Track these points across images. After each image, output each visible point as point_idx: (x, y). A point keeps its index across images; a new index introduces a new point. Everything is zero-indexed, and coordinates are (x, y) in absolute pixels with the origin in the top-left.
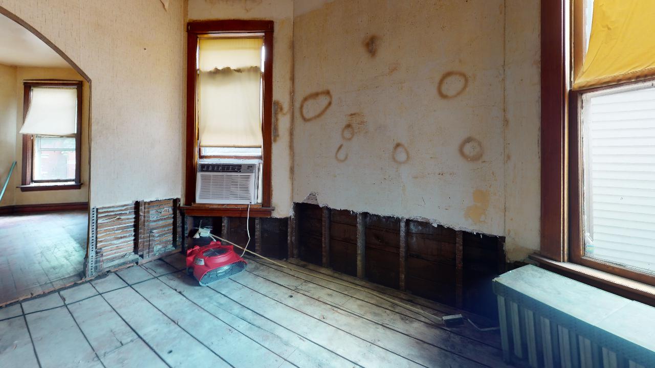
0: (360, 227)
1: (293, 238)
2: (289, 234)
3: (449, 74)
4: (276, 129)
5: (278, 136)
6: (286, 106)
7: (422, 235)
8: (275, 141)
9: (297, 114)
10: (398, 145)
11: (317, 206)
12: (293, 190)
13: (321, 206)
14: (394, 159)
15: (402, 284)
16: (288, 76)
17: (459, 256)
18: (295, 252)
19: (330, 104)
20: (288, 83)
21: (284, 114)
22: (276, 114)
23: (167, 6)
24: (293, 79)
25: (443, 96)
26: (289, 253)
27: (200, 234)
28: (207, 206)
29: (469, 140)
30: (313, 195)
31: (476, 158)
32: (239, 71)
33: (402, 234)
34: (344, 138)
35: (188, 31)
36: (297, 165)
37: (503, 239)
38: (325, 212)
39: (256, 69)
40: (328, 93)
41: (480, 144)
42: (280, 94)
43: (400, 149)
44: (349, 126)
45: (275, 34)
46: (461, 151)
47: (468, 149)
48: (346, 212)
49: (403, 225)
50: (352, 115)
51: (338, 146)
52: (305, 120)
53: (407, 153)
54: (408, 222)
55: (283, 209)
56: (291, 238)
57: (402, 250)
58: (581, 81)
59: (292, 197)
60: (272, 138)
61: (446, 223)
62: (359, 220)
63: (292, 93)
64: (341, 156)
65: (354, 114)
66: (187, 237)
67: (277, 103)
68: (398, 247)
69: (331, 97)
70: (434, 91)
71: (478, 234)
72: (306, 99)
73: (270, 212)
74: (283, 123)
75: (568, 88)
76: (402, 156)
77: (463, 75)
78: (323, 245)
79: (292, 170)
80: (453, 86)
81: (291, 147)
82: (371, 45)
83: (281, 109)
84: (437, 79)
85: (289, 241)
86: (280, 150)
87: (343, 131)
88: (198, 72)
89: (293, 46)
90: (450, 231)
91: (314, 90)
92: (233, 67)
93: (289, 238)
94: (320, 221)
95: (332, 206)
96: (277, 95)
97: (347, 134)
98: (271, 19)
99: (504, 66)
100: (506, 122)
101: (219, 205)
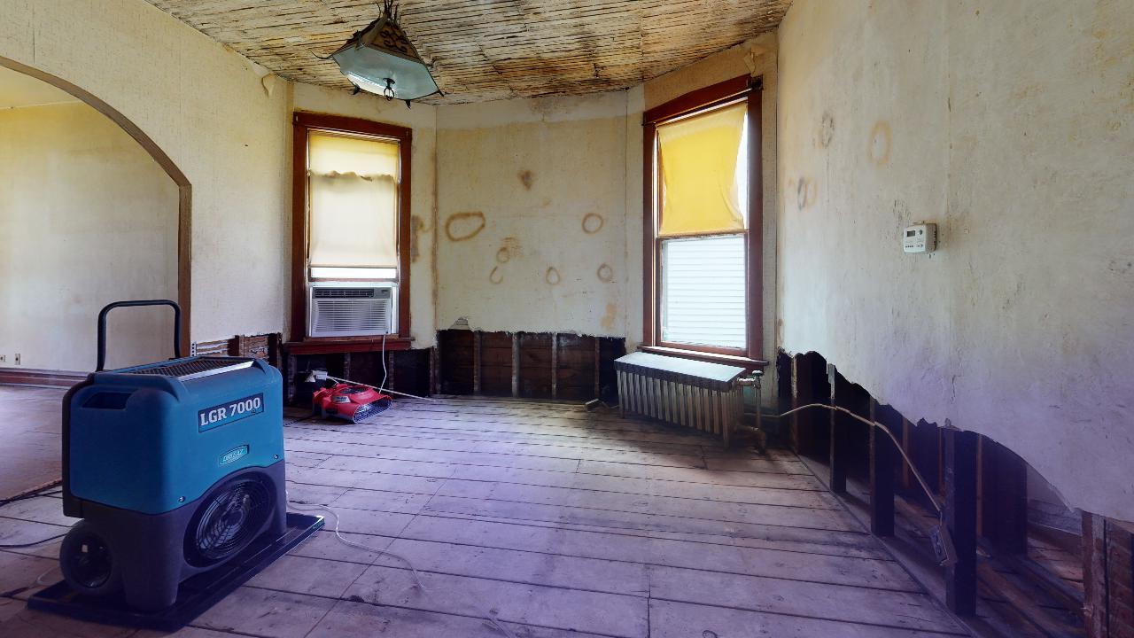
0: (515, 348)
1: (437, 372)
2: (431, 367)
3: (590, 215)
4: (416, 248)
5: (418, 255)
6: (427, 222)
7: (570, 347)
8: (414, 261)
9: (442, 232)
10: (551, 269)
11: (469, 331)
12: (436, 316)
13: (473, 330)
14: (548, 282)
15: (554, 393)
16: (430, 190)
17: (597, 358)
18: (439, 387)
19: (483, 226)
20: (430, 199)
21: (424, 232)
22: (415, 230)
23: (270, 92)
24: (435, 194)
25: (586, 231)
26: (431, 390)
27: (315, 376)
28: (327, 340)
29: (603, 266)
30: (463, 321)
31: (608, 280)
32: (368, 179)
33: (554, 347)
34: (498, 260)
35: (295, 123)
36: (443, 288)
37: (624, 339)
38: (478, 336)
39: (388, 178)
40: (481, 215)
41: (611, 270)
42: (420, 207)
43: (552, 272)
44: (504, 249)
45: (414, 142)
46: (599, 274)
47: (603, 273)
48: (501, 334)
49: (554, 339)
50: (507, 239)
51: (494, 267)
52: (452, 239)
53: (559, 276)
54: (559, 335)
55: (424, 337)
56: (434, 372)
57: (554, 362)
58: (662, 233)
59: (435, 324)
60: (411, 257)
61: (588, 333)
62: (515, 340)
63: (435, 209)
64: (496, 277)
65: (511, 238)
66: (292, 384)
67: (416, 219)
68: (550, 361)
69: (484, 219)
70: (580, 226)
71: (610, 338)
72: (453, 218)
73: (409, 343)
74: (423, 241)
75: (656, 236)
76: (554, 278)
77: (600, 217)
78: (475, 372)
79: (435, 294)
80: (593, 224)
81: (434, 268)
82: (526, 178)
83: (422, 226)
84: (582, 217)
85: (431, 375)
86: (419, 271)
87: (498, 253)
88: (309, 174)
89: (435, 158)
90: (591, 338)
91: (464, 210)
92: (359, 173)
93: (431, 372)
94: (472, 347)
95: (486, 329)
96: (415, 210)
97: (503, 257)
98: (410, 127)
99: (625, 215)
100: (626, 253)
101: (343, 338)
